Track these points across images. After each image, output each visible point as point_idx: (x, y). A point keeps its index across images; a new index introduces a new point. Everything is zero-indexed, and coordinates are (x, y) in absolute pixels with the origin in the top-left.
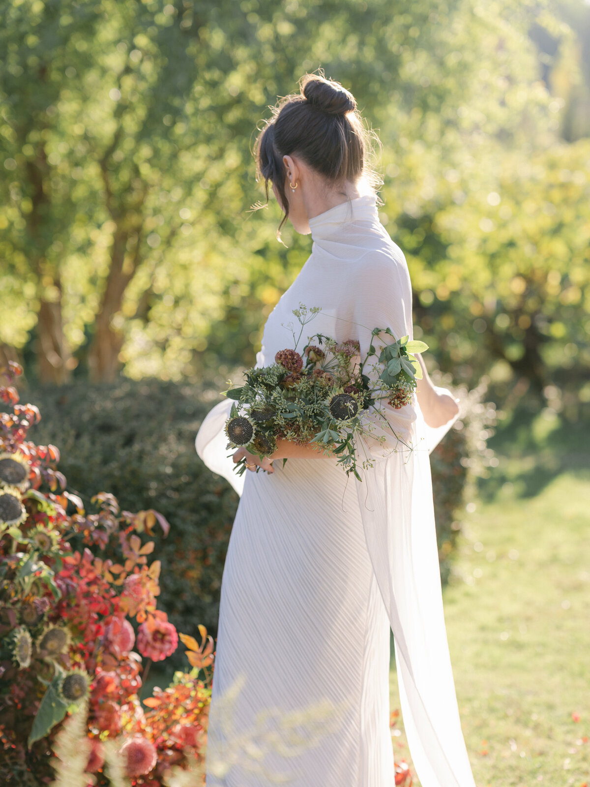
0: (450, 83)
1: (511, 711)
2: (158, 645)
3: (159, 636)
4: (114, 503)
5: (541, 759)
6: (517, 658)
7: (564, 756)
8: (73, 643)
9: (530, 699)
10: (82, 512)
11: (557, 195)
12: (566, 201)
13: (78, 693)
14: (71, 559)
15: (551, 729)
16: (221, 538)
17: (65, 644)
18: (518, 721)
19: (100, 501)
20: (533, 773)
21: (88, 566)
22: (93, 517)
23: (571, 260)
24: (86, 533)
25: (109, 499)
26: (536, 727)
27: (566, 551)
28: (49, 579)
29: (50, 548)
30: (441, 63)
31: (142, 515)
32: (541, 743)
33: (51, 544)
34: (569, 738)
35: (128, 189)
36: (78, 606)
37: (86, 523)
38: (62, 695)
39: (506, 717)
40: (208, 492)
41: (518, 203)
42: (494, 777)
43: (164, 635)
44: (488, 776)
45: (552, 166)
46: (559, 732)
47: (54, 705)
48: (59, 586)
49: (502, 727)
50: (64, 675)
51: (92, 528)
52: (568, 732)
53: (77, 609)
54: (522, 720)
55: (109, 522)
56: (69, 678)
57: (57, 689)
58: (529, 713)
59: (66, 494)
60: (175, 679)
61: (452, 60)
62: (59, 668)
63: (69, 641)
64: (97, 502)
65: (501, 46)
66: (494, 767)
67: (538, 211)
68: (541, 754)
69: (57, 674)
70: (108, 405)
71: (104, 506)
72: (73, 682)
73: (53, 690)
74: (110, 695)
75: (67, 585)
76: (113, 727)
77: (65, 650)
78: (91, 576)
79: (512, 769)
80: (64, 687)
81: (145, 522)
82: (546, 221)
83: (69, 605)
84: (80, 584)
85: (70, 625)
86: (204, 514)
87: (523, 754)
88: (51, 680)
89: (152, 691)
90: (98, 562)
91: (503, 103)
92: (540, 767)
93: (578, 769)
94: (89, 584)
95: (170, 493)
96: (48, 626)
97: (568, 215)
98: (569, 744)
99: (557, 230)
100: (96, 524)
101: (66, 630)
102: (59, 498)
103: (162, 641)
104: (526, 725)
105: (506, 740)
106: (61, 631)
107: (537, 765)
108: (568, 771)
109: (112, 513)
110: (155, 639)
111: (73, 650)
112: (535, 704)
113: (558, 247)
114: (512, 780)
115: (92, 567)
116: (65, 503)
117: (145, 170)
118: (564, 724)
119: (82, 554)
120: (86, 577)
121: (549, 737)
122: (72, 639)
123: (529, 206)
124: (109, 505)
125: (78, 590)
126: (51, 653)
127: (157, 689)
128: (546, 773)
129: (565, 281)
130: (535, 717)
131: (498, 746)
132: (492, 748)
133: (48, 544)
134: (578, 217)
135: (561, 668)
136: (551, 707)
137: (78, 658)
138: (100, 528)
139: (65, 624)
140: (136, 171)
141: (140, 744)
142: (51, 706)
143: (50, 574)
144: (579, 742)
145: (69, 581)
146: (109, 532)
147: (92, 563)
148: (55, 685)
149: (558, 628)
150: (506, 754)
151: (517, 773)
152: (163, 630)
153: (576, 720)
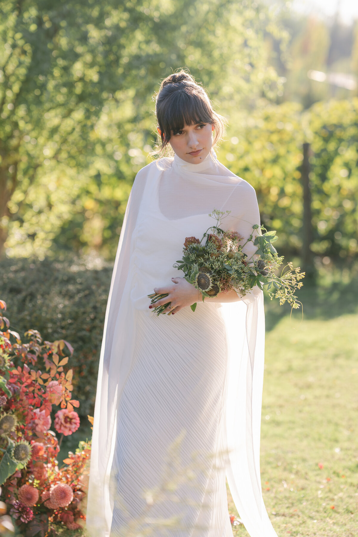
0: (215, 68)
1: (280, 464)
2: (68, 425)
3: (68, 420)
4: (39, 336)
5: (303, 492)
6: (278, 430)
7: (317, 490)
8: (18, 425)
9: (290, 455)
10: (19, 342)
11: (275, 138)
12: (281, 142)
13: (24, 457)
14: (15, 371)
15: (306, 474)
16: (91, 359)
17: (13, 425)
18: (285, 469)
19: (29, 335)
20: (300, 501)
21: (27, 375)
22: (26, 345)
23: (284, 179)
24: (23, 355)
25: (35, 333)
26: (297, 473)
27: (297, 363)
28: (4, 384)
29: (4, 365)
30: (210, 55)
31: (56, 343)
32: (301, 482)
33: (5, 362)
34: (318, 478)
35: (10, 136)
36: (21, 400)
37: (22, 348)
38: (13, 457)
39: (277, 467)
40: (83, 330)
41: (250, 143)
42: (276, 504)
43: (71, 419)
44: (272, 504)
45: (267, 119)
46: (311, 475)
47: (9, 464)
48: (10, 389)
49: (276, 473)
50: (14, 445)
51: (26, 352)
52: (317, 475)
53: (21, 402)
54: (288, 469)
55: (37, 348)
56: (18, 447)
57: (10, 454)
58: (292, 464)
59: (9, 331)
60: (80, 446)
61: (216, 54)
62: (11, 441)
63: (16, 424)
64: (27, 335)
65: (245, 44)
66: (276, 498)
67: (263, 148)
68: (303, 489)
69: (9, 444)
70: (11, 275)
71: (32, 338)
72: (20, 449)
73: (9, 455)
74: (41, 457)
75: (14, 388)
76: (43, 478)
77: (13, 429)
78: (29, 381)
79: (287, 498)
80: (15, 453)
81: (59, 347)
82: (268, 155)
83: (15, 400)
84: (21, 388)
85: (16, 413)
86: (80, 343)
87: (292, 489)
88: (6, 448)
89: (68, 454)
90: (33, 373)
91: (247, 80)
92: (304, 497)
93: (327, 497)
94: (28, 386)
95: (60, 330)
96: (3, 414)
97: (282, 151)
98: (319, 482)
99: (275, 160)
100: (28, 349)
101: (14, 416)
102: (5, 333)
103: (71, 423)
104: (291, 472)
105: (280, 481)
106: (11, 417)
107: (302, 496)
108: (321, 499)
109: (38, 342)
110: (66, 422)
111: (18, 429)
112: (295, 459)
113: (277, 171)
114: (287, 505)
115: (29, 376)
116: (9, 336)
117: (22, 124)
118: (314, 470)
119: (23, 368)
120: (26, 382)
121: (306, 479)
122: (18, 422)
123: (257, 145)
124: (36, 337)
125: (21, 390)
126: (5, 431)
127: (70, 453)
128: (307, 500)
129: (282, 193)
130: (295, 467)
131: (276, 485)
132: (273, 487)
133: (3, 362)
134: (288, 152)
135: (307, 436)
136: (304, 460)
137: (20, 434)
138: (32, 352)
139: (13, 413)
140: (16, 125)
141: (63, 487)
142: (8, 465)
143: (4, 381)
144: (325, 481)
145: (14, 385)
146: (37, 354)
147: (30, 373)
148: (9, 451)
149: (300, 411)
150: (281, 489)
151: (290, 501)
152: (70, 416)
153: (321, 468)
